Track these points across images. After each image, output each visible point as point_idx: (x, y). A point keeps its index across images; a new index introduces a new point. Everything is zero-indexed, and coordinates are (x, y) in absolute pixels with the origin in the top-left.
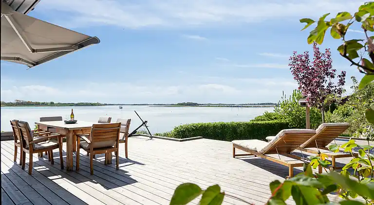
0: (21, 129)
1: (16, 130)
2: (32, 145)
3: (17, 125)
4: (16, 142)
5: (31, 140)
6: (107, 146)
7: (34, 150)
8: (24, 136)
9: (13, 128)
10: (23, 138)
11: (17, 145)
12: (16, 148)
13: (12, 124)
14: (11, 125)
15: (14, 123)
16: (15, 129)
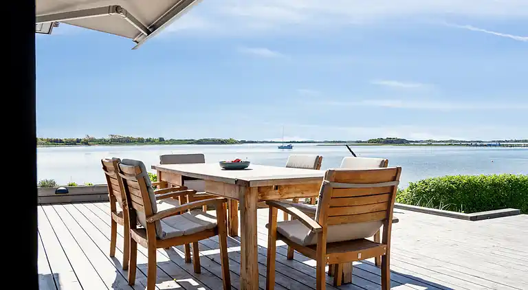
0: (125, 181)
1: (115, 182)
2: (154, 225)
3: (116, 171)
4: (114, 210)
5: (151, 212)
6: (353, 237)
7: (158, 238)
8: (133, 198)
9: (108, 177)
10: (130, 205)
11: (117, 219)
12: (114, 224)
13: (105, 168)
14: (103, 171)
15: (111, 166)
16: (111, 180)
